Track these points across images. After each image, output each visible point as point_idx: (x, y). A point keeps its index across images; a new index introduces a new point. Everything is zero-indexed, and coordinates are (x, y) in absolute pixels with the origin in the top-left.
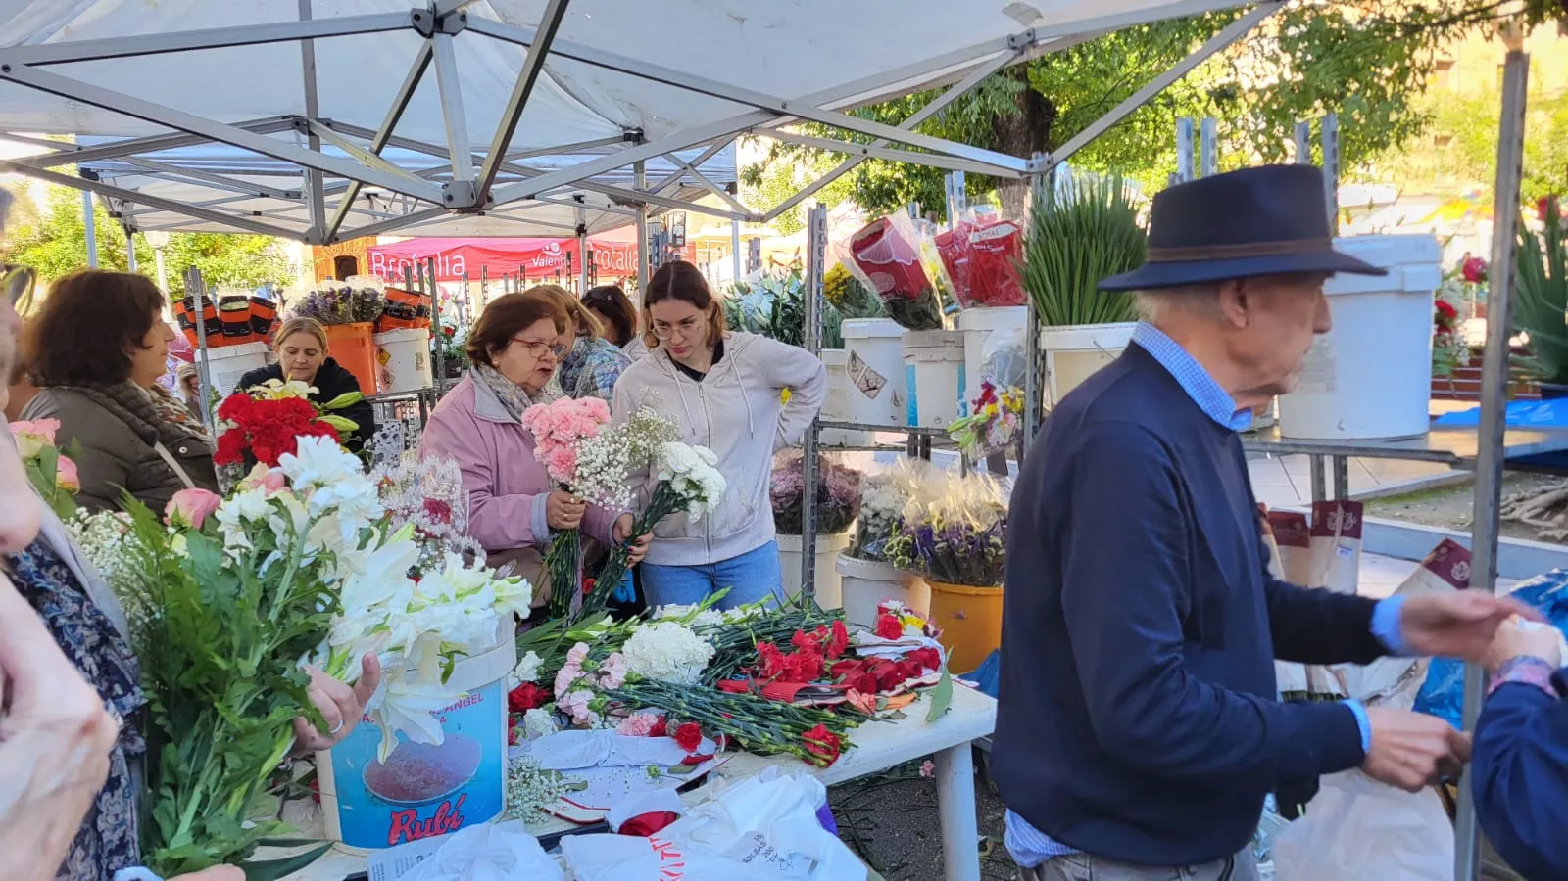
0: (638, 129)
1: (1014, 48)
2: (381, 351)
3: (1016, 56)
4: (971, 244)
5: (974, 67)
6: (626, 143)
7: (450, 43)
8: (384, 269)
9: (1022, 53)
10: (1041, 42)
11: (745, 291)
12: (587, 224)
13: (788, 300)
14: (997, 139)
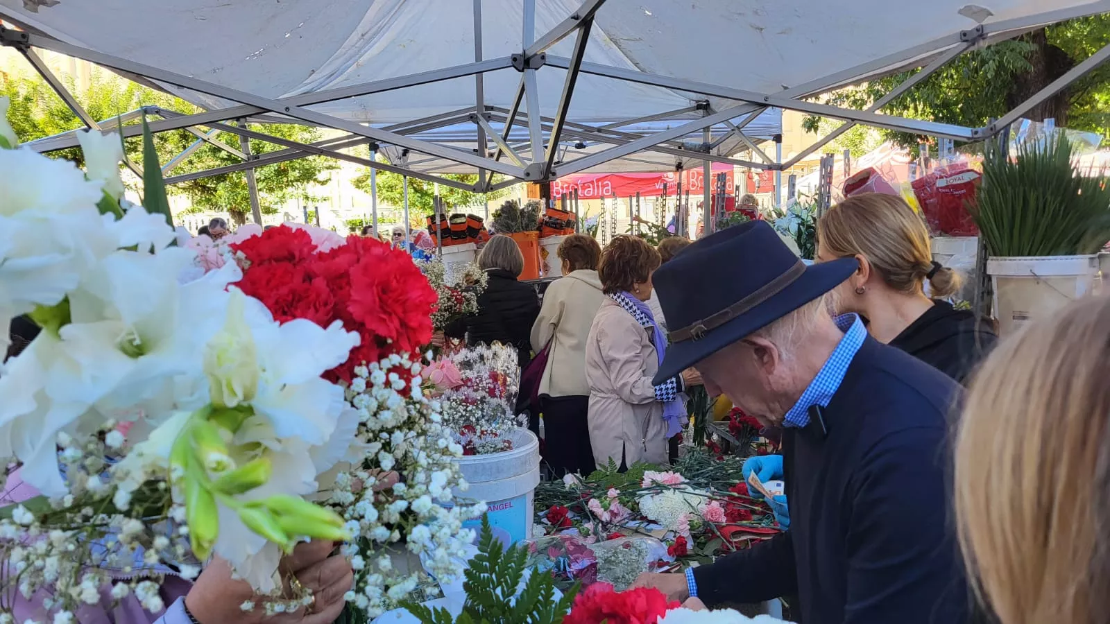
0: (706, 102)
1: (966, 41)
2: (543, 250)
3: (967, 47)
4: (937, 188)
5: (941, 53)
6: (697, 111)
7: (534, 76)
8: (561, 191)
9: (974, 44)
10: (989, 35)
11: (780, 215)
12: (683, 163)
13: (812, 222)
14: (1015, 87)
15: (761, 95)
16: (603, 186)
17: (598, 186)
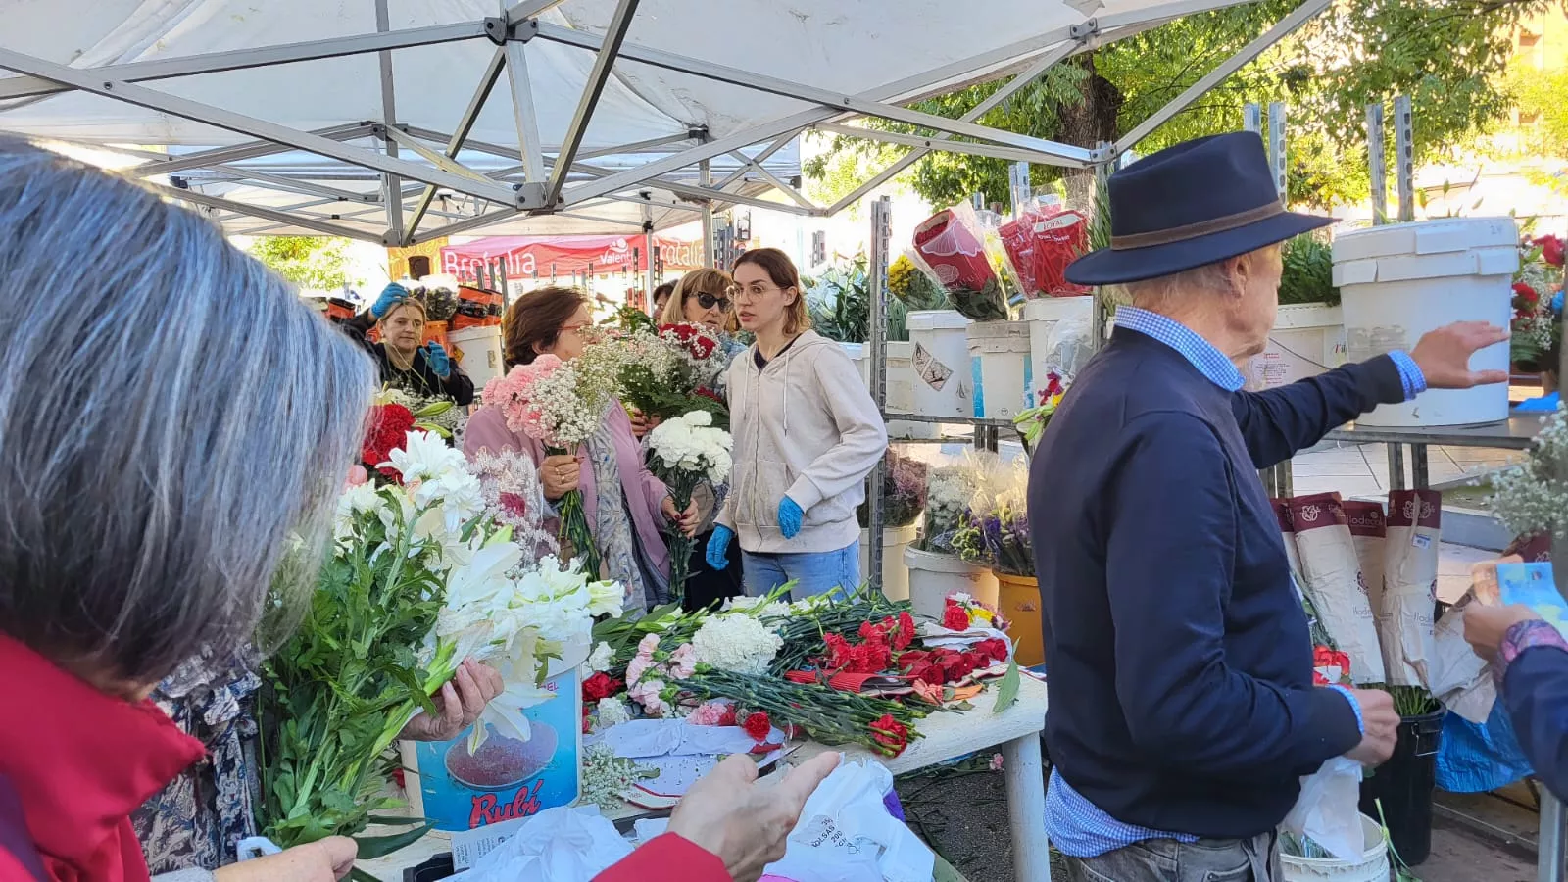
0: (704, 126)
1: (1076, 38)
3: (1078, 46)
4: (1036, 235)
5: (1036, 58)
6: (691, 140)
7: (522, 51)
8: (457, 268)
9: (1084, 42)
10: (1103, 32)
12: (653, 221)
13: (853, 292)
14: (1063, 127)
15: (839, 95)
16: (522, 261)
17: (514, 261)
